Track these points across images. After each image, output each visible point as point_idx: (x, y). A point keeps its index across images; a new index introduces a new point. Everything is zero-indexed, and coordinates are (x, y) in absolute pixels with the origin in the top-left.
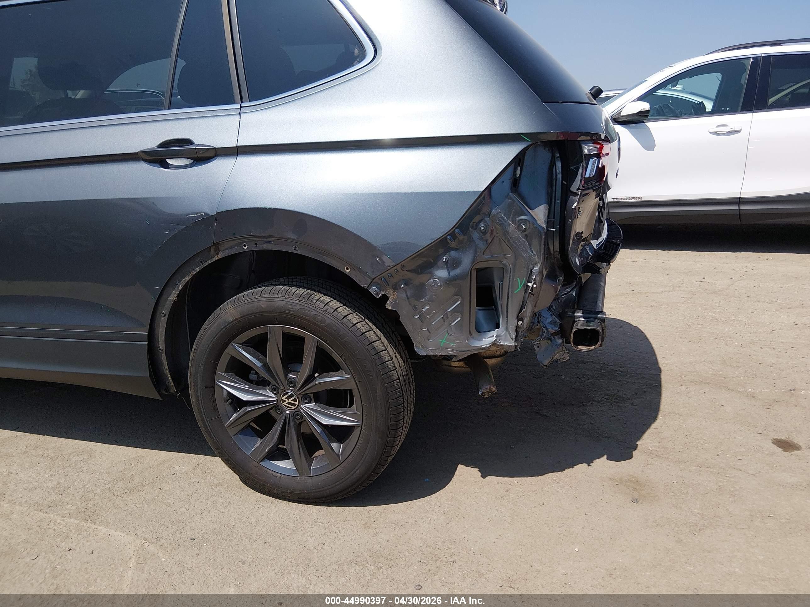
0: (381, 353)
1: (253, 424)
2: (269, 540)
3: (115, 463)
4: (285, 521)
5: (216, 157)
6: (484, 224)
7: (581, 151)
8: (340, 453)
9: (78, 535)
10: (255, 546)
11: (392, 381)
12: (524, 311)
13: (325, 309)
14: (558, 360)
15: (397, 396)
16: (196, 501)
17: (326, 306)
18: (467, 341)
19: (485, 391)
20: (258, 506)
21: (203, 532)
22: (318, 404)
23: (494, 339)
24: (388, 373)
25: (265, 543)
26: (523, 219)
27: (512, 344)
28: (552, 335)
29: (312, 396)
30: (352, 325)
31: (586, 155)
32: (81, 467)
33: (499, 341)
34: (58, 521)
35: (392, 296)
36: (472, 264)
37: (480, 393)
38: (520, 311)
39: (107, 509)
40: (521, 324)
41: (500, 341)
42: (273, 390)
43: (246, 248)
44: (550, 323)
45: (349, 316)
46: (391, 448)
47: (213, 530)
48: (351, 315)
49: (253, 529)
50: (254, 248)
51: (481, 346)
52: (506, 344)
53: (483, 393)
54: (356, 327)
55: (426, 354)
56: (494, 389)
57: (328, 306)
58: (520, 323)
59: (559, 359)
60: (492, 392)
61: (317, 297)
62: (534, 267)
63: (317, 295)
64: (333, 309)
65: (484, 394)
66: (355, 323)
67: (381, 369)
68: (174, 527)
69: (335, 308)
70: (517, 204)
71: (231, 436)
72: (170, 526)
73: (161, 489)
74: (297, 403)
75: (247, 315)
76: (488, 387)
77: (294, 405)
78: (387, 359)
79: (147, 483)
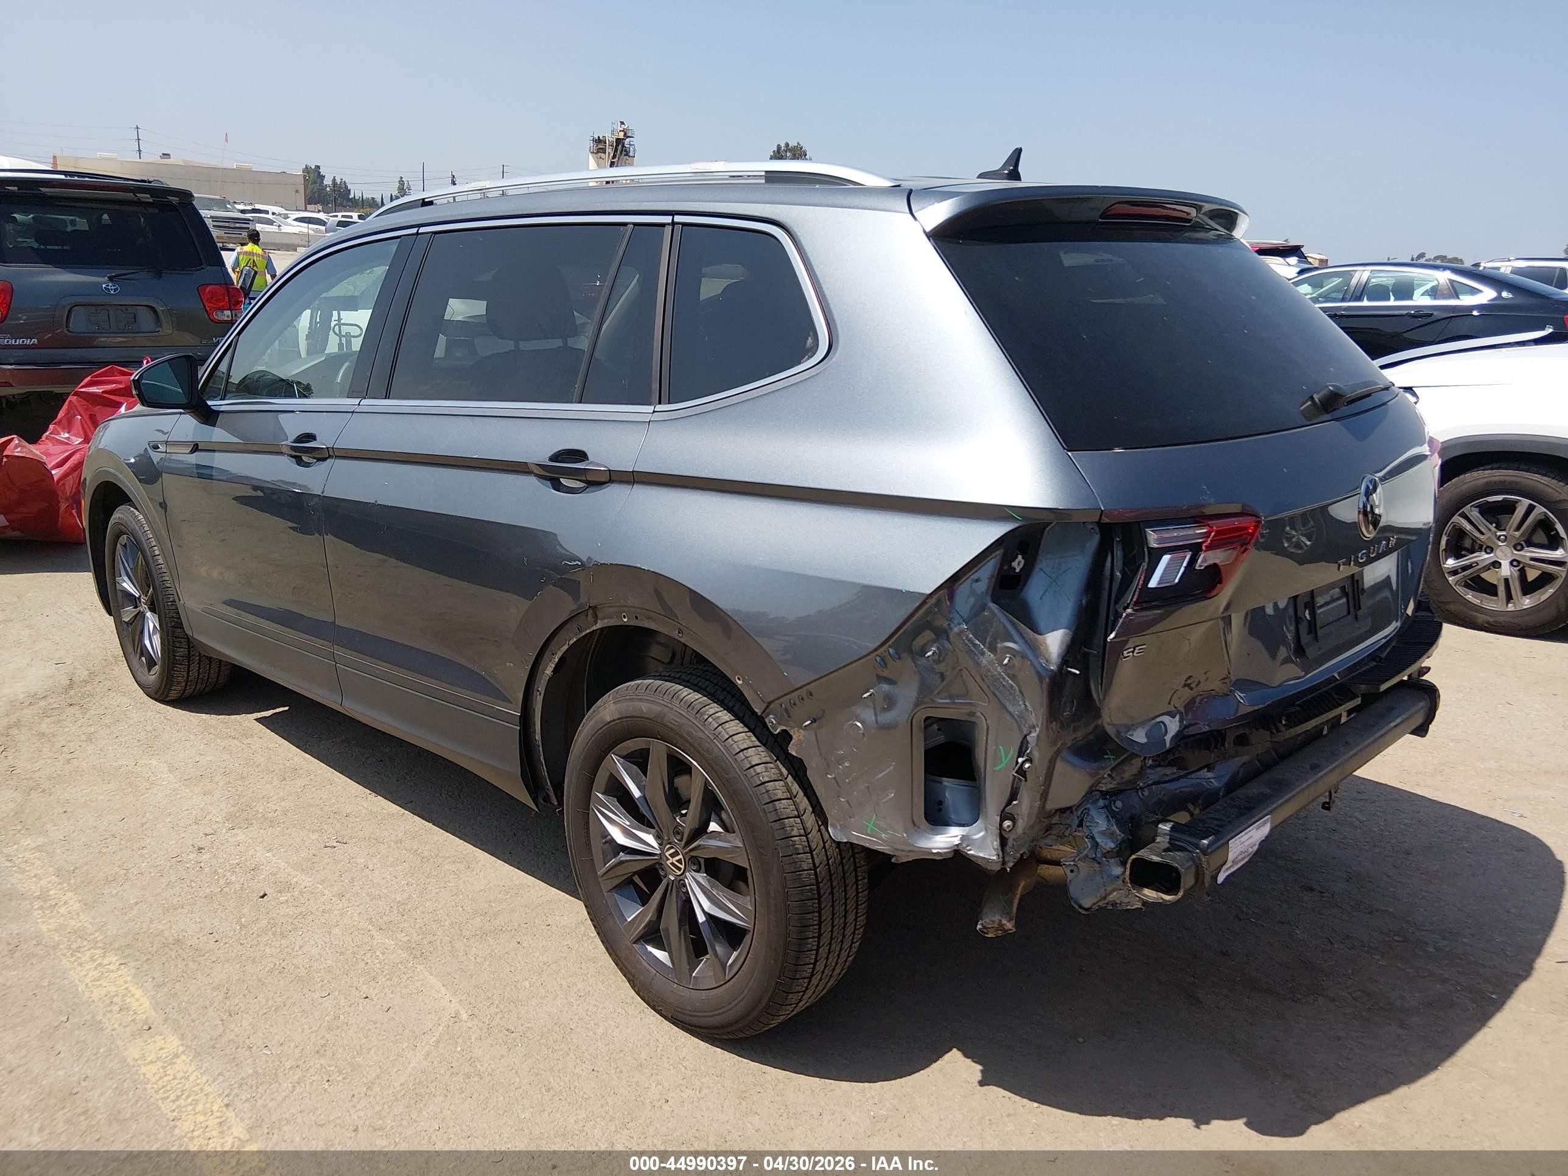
0: (786, 820)
1: (637, 879)
2: (601, 1069)
3: (490, 888)
4: (639, 1046)
5: (609, 484)
6: (938, 648)
7: (1144, 539)
8: (728, 964)
9: (388, 979)
10: (578, 1070)
11: (797, 870)
12: (1015, 805)
13: (716, 732)
14: (1116, 903)
15: (804, 898)
16: (549, 975)
17: (720, 727)
18: (905, 835)
19: (990, 926)
20: (620, 1010)
21: (529, 1025)
22: (709, 877)
23: (957, 841)
24: (792, 855)
25: (593, 1070)
26: (1009, 647)
27: (992, 858)
28: (1105, 855)
29: (702, 861)
30: (749, 766)
31: (1150, 549)
32: (449, 881)
33: (968, 846)
34: (377, 954)
35: (797, 735)
36: (913, 710)
37: (979, 927)
38: (1009, 803)
39: (440, 952)
40: (1009, 826)
41: (968, 848)
42: (658, 837)
43: (625, 620)
44: (1103, 833)
45: (750, 750)
46: (791, 981)
47: (542, 1027)
48: (754, 749)
49: (592, 1043)
50: (634, 623)
51: (931, 849)
52: (981, 855)
53: (985, 928)
54: (755, 771)
55: (846, 840)
56: (1009, 925)
57: (722, 728)
58: (1007, 823)
59: (1118, 901)
60: (1005, 931)
61: (712, 711)
62: (1030, 732)
63: (714, 708)
64: (728, 734)
65: (985, 931)
66: (754, 763)
67: (781, 848)
68: (501, 1006)
69: (731, 734)
70: (1000, 620)
71: (604, 891)
72: (497, 1002)
73: (519, 943)
74: (682, 867)
75: (626, 718)
76: (997, 918)
77: (679, 869)
78: (795, 832)
79: (509, 929)
